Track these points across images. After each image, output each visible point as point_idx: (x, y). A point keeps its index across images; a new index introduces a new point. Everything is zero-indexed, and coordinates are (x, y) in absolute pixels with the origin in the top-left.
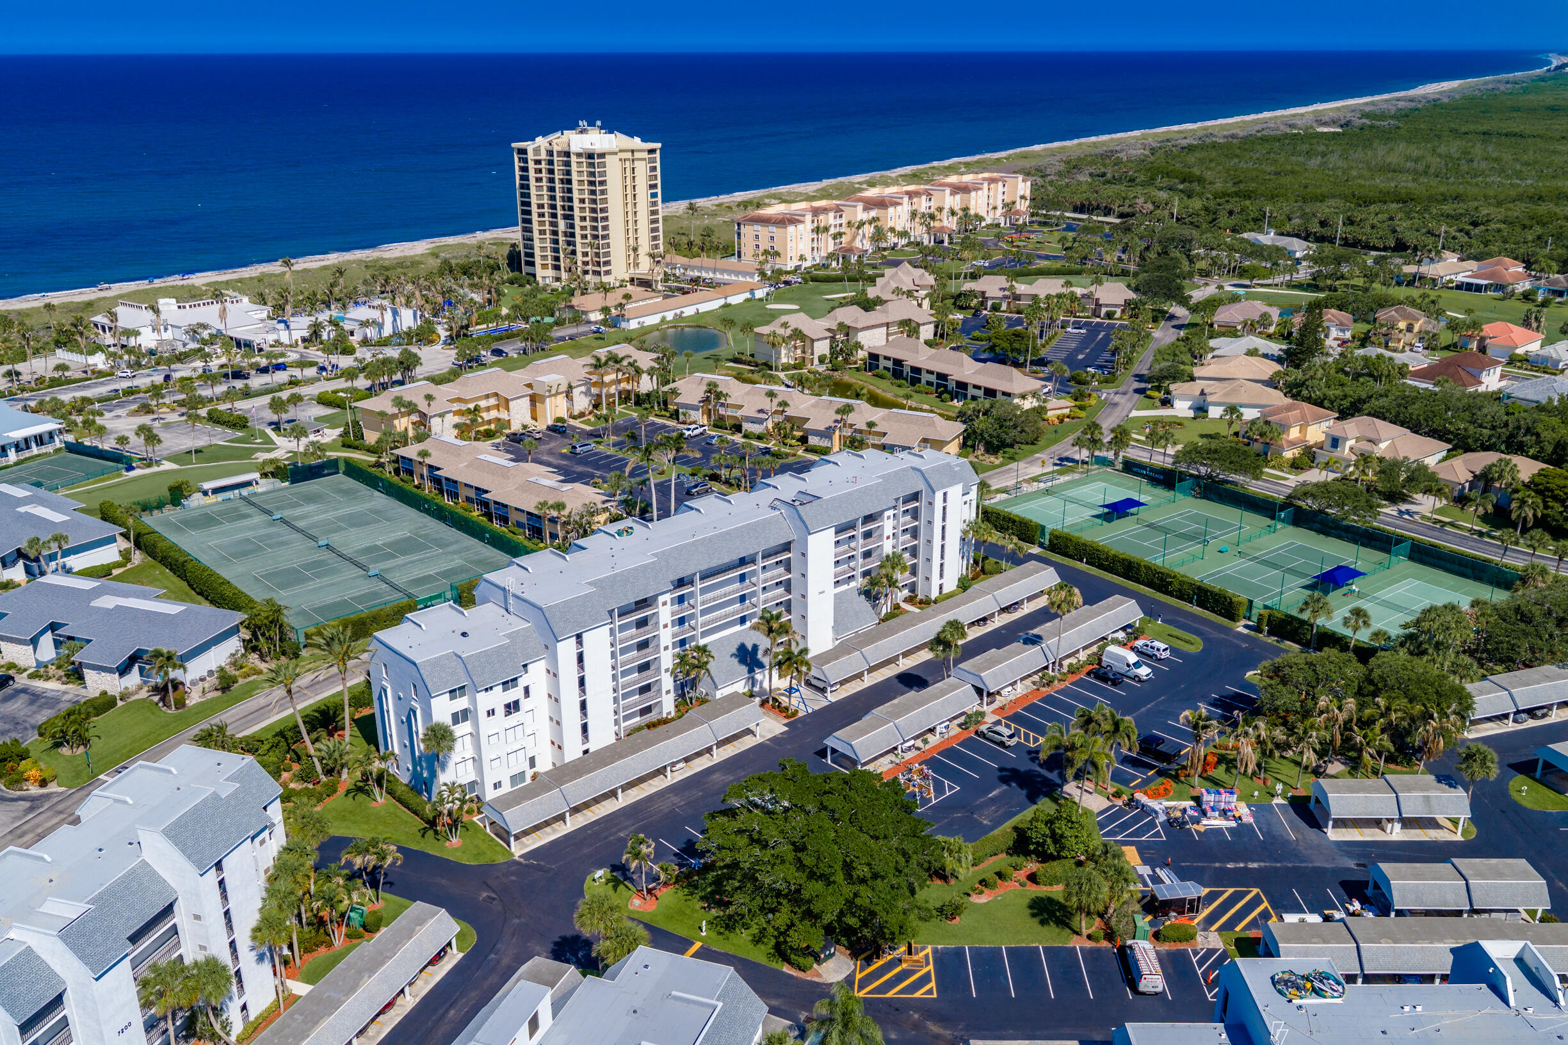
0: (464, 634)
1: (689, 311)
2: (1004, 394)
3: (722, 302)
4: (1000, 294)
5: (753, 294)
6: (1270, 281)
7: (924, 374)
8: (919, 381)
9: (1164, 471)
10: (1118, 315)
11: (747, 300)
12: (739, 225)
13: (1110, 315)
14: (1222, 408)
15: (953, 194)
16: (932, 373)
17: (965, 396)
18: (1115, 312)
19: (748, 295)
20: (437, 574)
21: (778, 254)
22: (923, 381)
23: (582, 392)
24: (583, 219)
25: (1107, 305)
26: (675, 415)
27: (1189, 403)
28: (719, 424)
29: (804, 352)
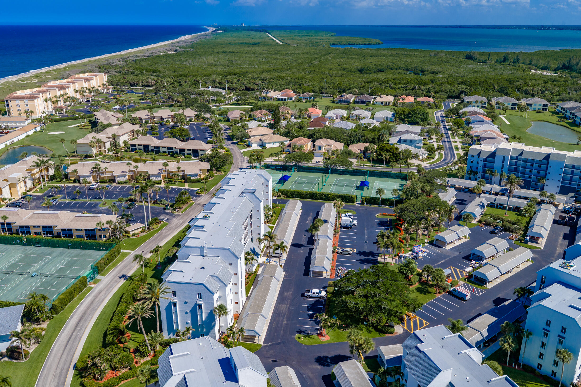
0: (202, 268)
1: (15, 140)
2: (201, 150)
3: (25, 135)
4: (147, 117)
5: (36, 129)
6: (225, 103)
7: (161, 148)
8: (160, 151)
9: (281, 166)
10: (193, 120)
11: (34, 132)
12: (7, 101)
13: (190, 120)
14: (279, 143)
15: (85, 82)
16: (165, 147)
17: (184, 154)
18: (192, 119)
19: (34, 130)
20: (65, 265)
21: (32, 112)
22: (161, 151)
23: (29, 179)
25: (189, 117)
26: (77, 181)
27: (257, 144)
28: (103, 181)
29: (100, 148)
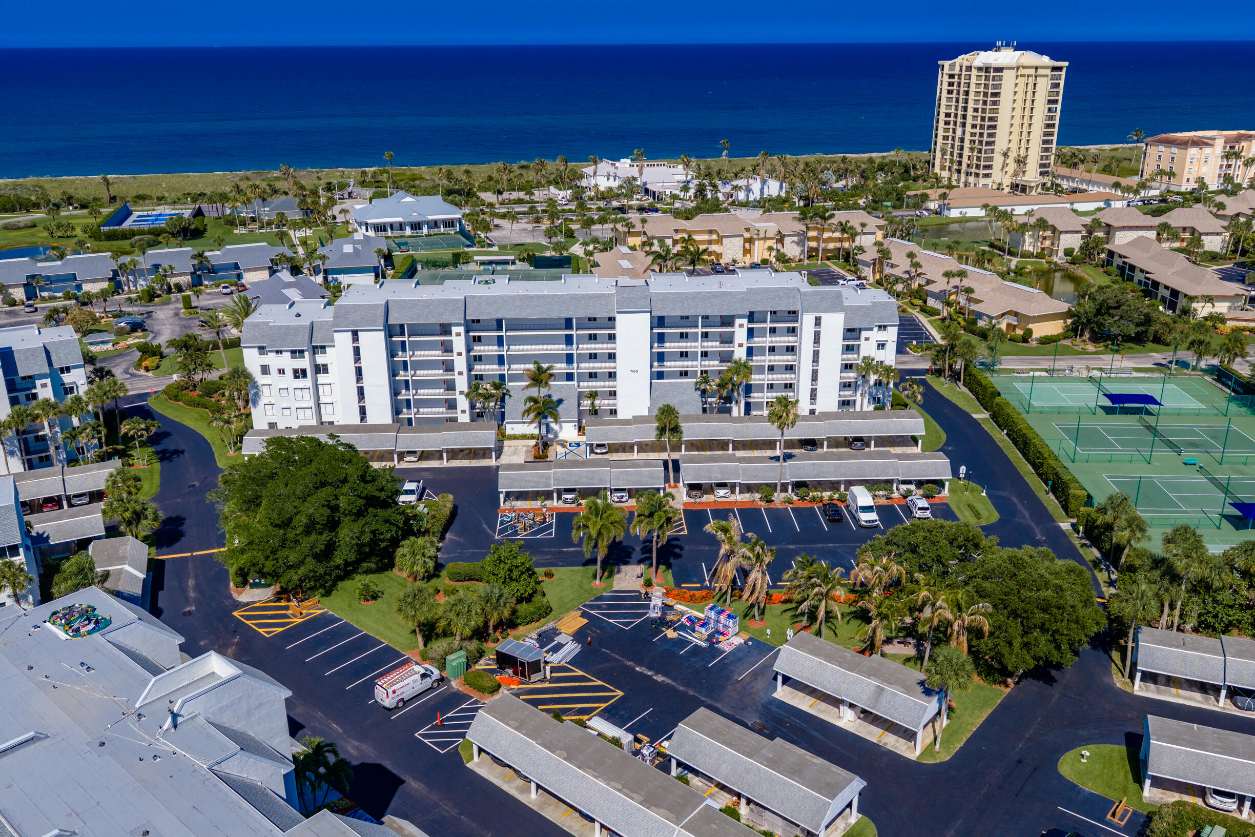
5: (1107, 204)
12: (1147, 145)
19: (1101, 204)
21: (1173, 174)
23: (794, 242)
24: (974, 126)
29: (1052, 243)
